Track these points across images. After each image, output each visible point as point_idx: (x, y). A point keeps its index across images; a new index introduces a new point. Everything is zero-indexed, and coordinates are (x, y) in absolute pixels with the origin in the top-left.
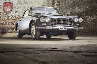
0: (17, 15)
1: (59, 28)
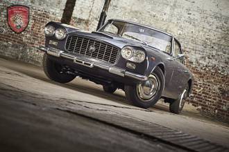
1: (75, 58)
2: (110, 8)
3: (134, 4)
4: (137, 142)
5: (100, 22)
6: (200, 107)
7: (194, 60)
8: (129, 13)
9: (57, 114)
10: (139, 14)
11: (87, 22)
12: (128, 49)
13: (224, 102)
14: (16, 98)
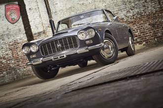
0: (135, 13)
1: (52, 58)
2: (53, 15)
3: (66, 4)
4: (129, 84)
5: (52, 27)
6: (144, 43)
7: (123, 17)
8: (66, 11)
9: (69, 96)
10: (73, 9)
11: (44, 32)
12: (81, 33)
13: (157, 31)
14: (36, 102)
